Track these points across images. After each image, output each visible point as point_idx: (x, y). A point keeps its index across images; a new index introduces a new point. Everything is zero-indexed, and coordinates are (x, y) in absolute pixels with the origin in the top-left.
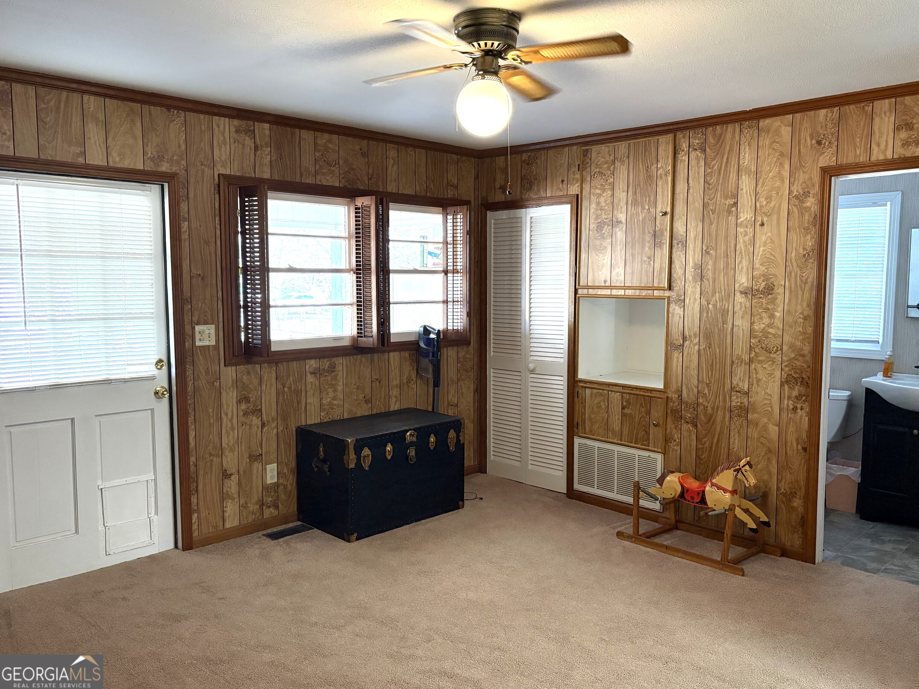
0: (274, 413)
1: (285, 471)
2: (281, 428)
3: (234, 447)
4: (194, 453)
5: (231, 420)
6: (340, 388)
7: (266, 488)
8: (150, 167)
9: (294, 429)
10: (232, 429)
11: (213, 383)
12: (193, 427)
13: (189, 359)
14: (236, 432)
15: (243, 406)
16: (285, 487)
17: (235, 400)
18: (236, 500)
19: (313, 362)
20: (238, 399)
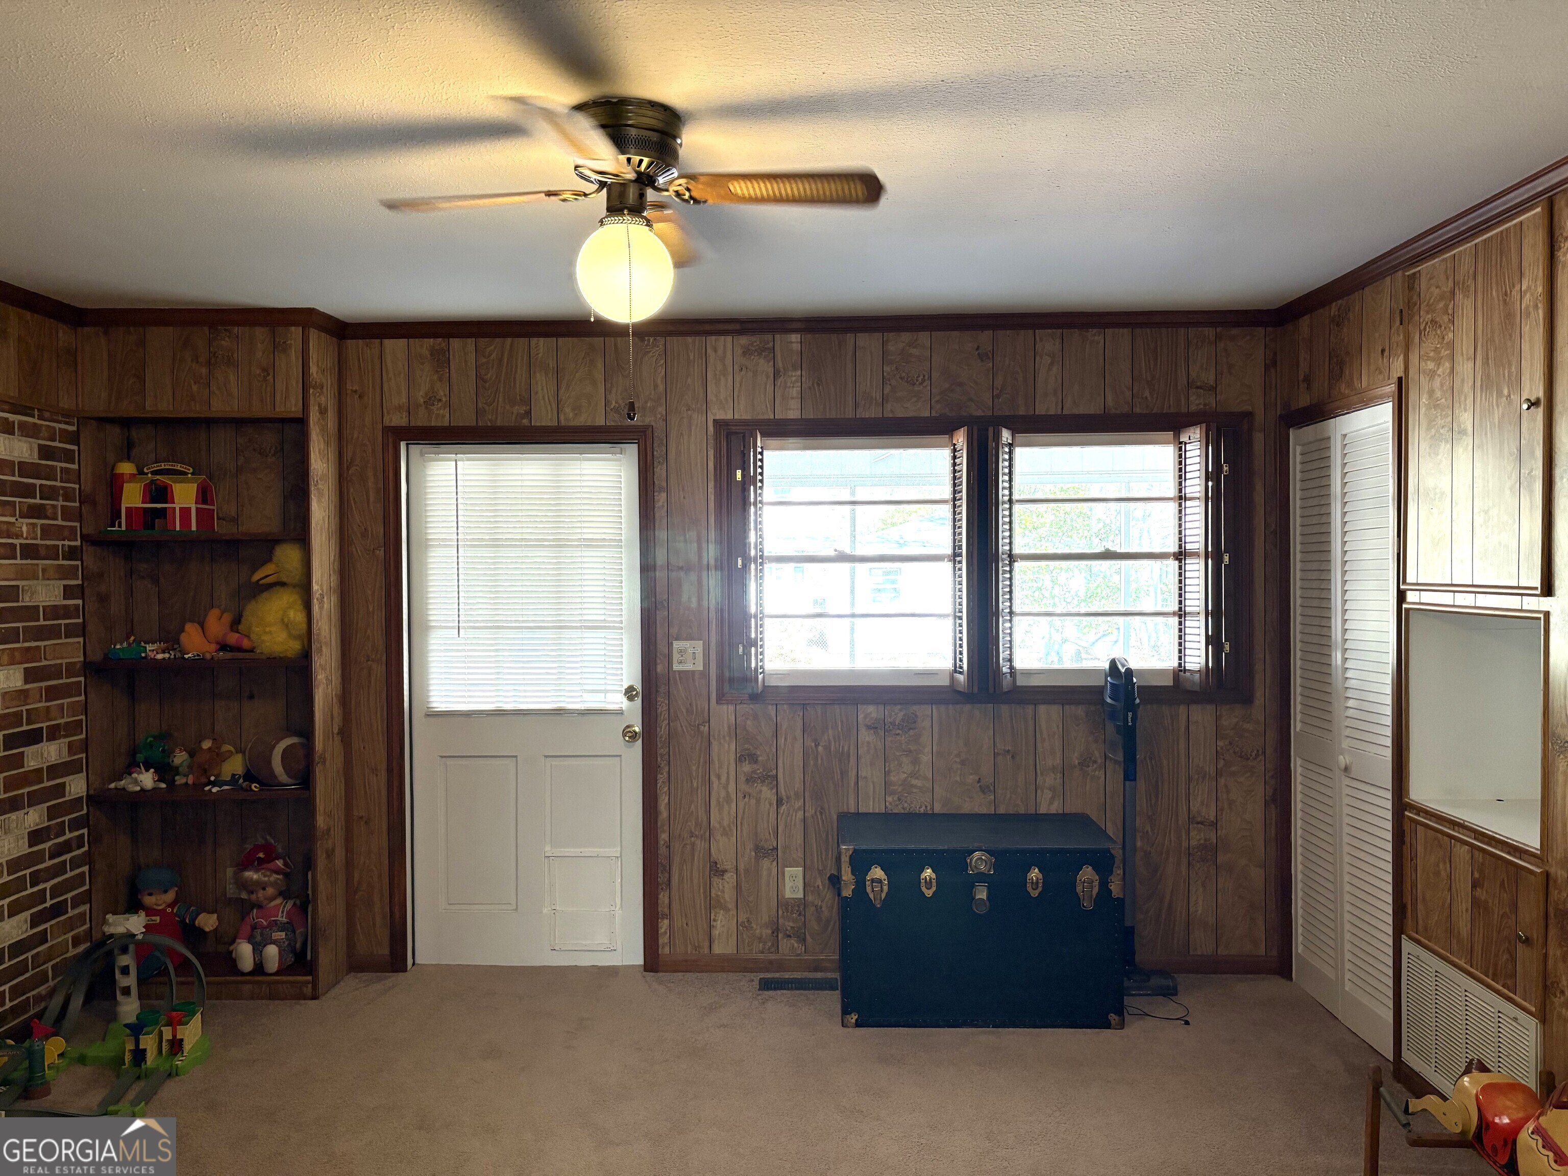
0: (798, 785)
1: (819, 882)
2: (810, 812)
3: (731, 830)
4: (666, 828)
5: (726, 787)
6: (925, 758)
7: (784, 905)
8: (614, 420)
9: (835, 817)
10: (728, 799)
11: (698, 728)
12: (666, 789)
13: (663, 689)
14: (734, 805)
15: (747, 768)
16: (818, 909)
17: (732, 757)
18: (731, 913)
19: (871, 709)
20: (738, 756)
